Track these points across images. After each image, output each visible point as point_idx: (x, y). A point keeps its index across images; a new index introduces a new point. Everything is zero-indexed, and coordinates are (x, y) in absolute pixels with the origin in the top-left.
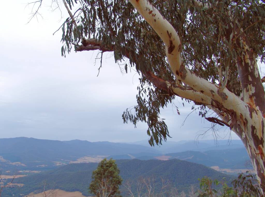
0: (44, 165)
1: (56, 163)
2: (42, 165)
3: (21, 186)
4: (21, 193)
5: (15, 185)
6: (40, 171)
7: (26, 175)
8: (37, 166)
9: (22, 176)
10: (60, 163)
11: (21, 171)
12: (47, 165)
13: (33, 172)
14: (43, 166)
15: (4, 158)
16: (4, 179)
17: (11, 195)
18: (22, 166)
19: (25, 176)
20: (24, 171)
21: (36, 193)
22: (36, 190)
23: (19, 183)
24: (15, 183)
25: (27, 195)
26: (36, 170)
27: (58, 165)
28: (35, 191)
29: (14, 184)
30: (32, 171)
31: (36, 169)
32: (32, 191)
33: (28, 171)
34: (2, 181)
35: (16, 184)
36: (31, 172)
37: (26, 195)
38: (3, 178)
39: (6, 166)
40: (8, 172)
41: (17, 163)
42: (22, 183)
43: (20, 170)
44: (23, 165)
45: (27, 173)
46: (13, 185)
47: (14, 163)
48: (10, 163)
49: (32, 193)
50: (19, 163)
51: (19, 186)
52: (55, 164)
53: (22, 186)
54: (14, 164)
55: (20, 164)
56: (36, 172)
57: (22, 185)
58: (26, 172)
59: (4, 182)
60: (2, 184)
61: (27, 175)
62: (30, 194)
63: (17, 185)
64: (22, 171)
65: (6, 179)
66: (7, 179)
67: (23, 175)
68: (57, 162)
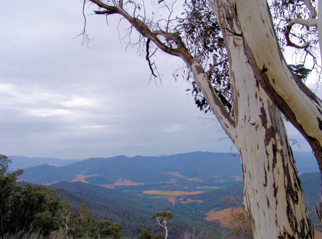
1: (236, 178)
2: (221, 181)
4: (202, 210)
5: (194, 202)
6: (219, 187)
7: (205, 191)
8: (215, 182)
9: (200, 192)
10: (240, 178)
11: (199, 187)
12: (225, 181)
13: (211, 188)
14: (222, 181)
15: (181, 174)
16: (183, 195)
17: (192, 211)
19: (204, 192)
20: (203, 187)
21: (217, 211)
23: (198, 199)
24: (195, 199)
25: (207, 212)
26: (214, 186)
27: (238, 180)
28: (216, 208)
29: (193, 201)
32: (212, 208)
33: (206, 187)
34: (181, 197)
35: (195, 201)
36: (210, 188)
37: (206, 212)
38: (182, 194)
39: (184, 182)
40: (186, 188)
41: (194, 178)
42: (201, 199)
44: (201, 180)
45: (205, 189)
46: (192, 202)
47: (192, 178)
48: (188, 179)
49: (212, 210)
50: (196, 178)
51: (198, 203)
52: (234, 179)
53: (201, 203)
54: (191, 179)
55: (197, 180)
56: (215, 188)
57: (202, 202)
59: (184, 198)
60: (182, 200)
61: (206, 191)
62: (211, 211)
64: (200, 187)
65: (185, 195)
67: (202, 191)
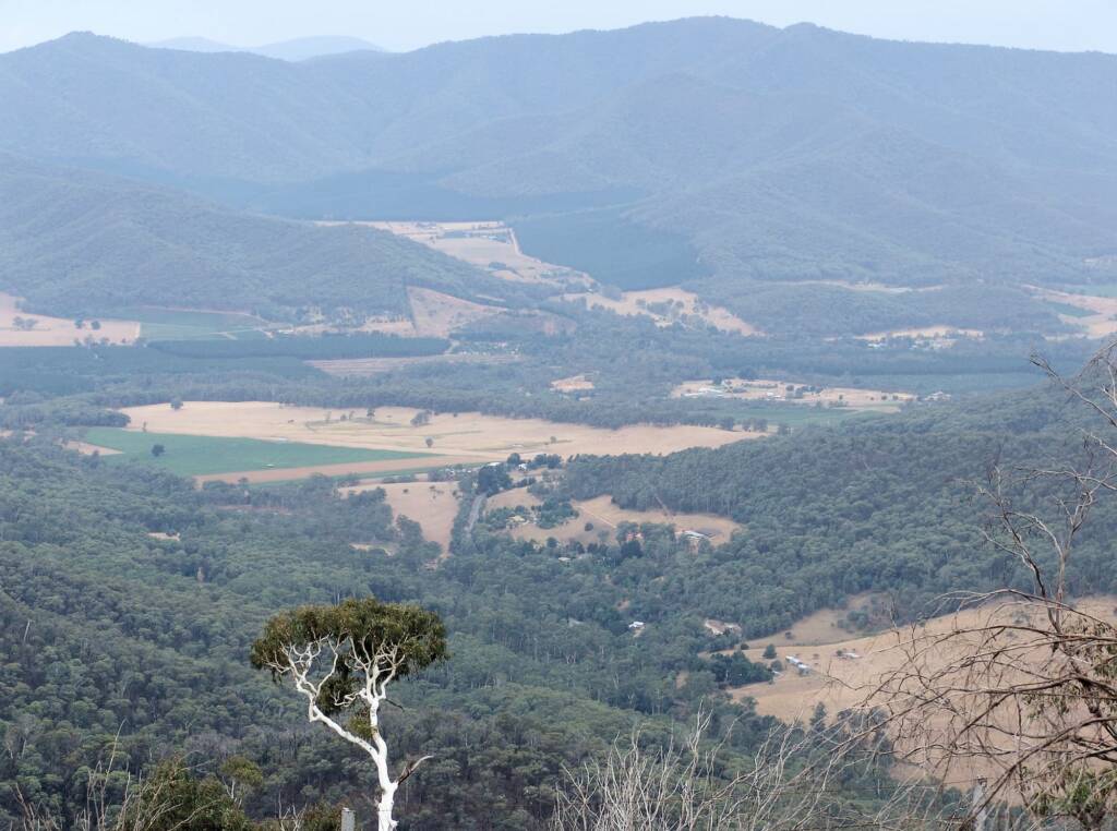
0: (942, 331)
1: (1082, 312)
2: (928, 333)
3: (704, 544)
4: (715, 615)
5: (647, 530)
6: (905, 396)
7: (761, 426)
8: (875, 339)
9: (711, 438)
11: (702, 389)
12: (973, 333)
13: (829, 396)
14: (937, 336)
15: (525, 250)
16: (540, 461)
17: (616, 624)
18: (713, 330)
19: (754, 435)
20: (737, 383)
21: (864, 625)
22: (865, 587)
23: (688, 509)
24: (651, 504)
25: (773, 631)
26: (857, 385)
27: (1101, 330)
28: (859, 603)
29: (635, 518)
30: (817, 389)
31: (862, 373)
32: (823, 603)
33: (779, 392)
34: (516, 477)
35: (657, 518)
36: (810, 398)
37: (757, 635)
38: (527, 446)
39: (550, 327)
40: (568, 386)
42: (715, 508)
43: (692, 378)
44: (724, 320)
45: (760, 404)
46: (633, 528)
47: (634, 297)
48: (593, 300)
49: (823, 621)
50: (676, 295)
51: (685, 540)
52: (1072, 320)
53: (716, 542)
54: (627, 305)
55: (688, 310)
56: (861, 400)
57: (723, 530)
58: (753, 395)
59: (539, 492)
60: (520, 510)
61: (772, 429)
62: (800, 629)
63: (671, 531)
64: (717, 382)
65: (553, 462)
66: (565, 458)
67: (727, 425)
68: (1091, 301)
